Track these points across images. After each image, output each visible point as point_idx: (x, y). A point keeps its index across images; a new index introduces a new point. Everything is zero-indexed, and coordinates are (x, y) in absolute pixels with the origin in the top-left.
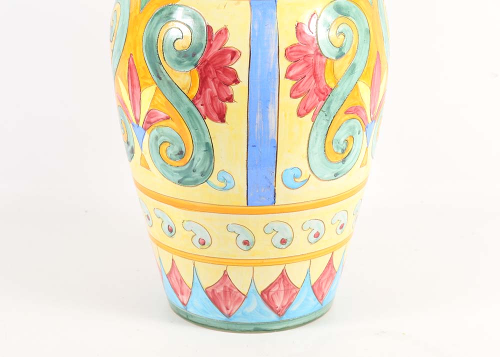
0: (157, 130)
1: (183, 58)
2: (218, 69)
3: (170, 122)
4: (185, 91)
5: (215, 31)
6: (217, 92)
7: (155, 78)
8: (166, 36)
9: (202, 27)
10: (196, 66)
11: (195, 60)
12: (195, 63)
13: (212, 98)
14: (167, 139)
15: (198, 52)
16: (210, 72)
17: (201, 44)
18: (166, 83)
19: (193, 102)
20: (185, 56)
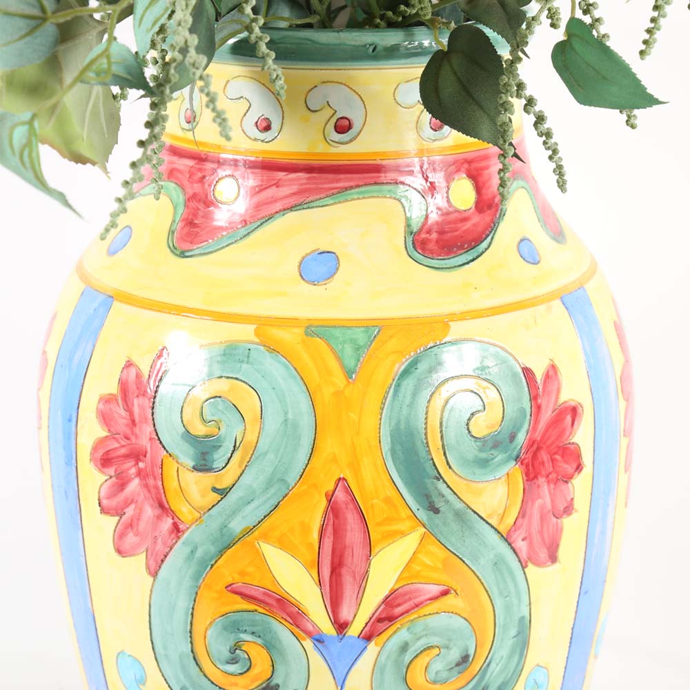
0: (408, 629)
1: (492, 452)
2: (555, 453)
3: (450, 600)
4: (493, 522)
5: (539, 376)
6: (552, 501)
7: (422, 515)
8: (446, 414)
9: (515, 375)
10: (517, 458)
11: (516, 447)
12: (515, 453)
13: (543, 518)
14: (434, 640)
15: (519, 429)
16: (543, 463)
17: (523, 411)
18: (450, 516)
19: (507, 539)
20: (496, 445)
